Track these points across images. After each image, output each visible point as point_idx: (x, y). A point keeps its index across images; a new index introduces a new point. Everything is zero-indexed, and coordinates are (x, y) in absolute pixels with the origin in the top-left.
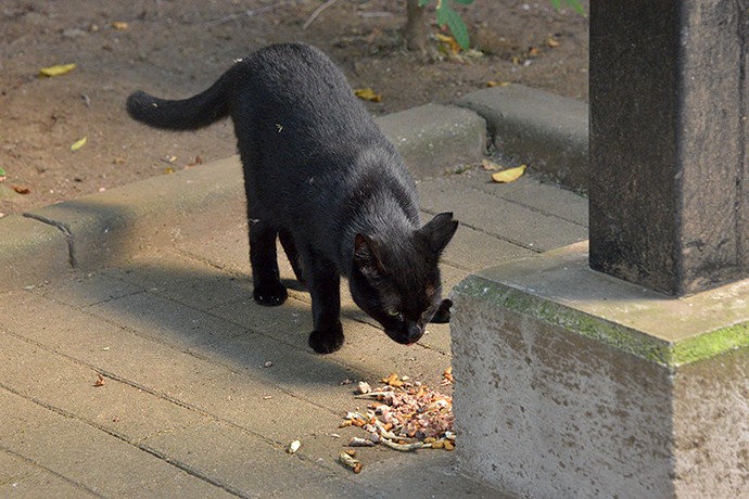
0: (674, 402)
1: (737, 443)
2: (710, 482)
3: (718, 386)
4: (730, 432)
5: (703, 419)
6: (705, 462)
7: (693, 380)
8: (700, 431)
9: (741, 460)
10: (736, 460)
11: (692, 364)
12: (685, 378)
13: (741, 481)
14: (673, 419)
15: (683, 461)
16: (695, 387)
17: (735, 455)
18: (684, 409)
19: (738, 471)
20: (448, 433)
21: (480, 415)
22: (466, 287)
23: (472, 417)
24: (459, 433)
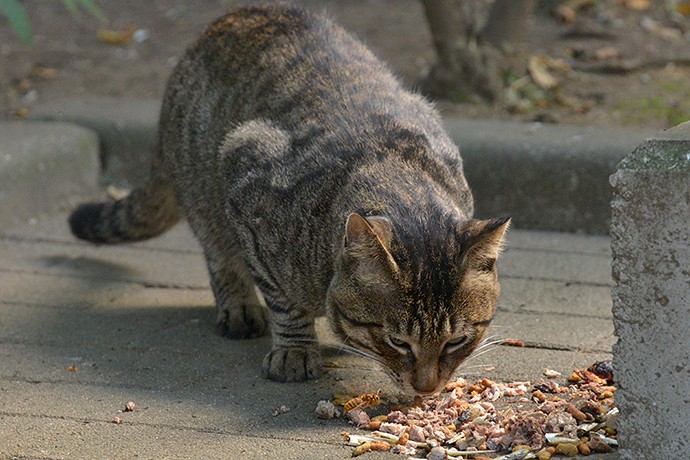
20: (550, 436)
21: (679, 369)
22: (645, 159)
23: (659, 375)
24: (630, 410)
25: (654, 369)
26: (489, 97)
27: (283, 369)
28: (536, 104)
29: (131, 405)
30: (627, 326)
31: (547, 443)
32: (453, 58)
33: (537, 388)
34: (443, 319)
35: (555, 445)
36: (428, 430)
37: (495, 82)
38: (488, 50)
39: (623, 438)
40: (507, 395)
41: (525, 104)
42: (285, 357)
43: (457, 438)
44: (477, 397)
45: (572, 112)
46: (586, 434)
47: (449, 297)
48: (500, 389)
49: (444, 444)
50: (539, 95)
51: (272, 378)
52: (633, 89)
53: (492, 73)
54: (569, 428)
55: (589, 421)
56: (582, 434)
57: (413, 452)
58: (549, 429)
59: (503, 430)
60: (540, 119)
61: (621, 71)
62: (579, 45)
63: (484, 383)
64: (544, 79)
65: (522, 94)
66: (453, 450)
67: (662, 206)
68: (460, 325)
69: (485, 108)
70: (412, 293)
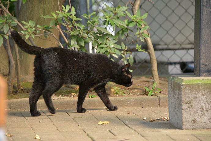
0: (182, 92)
1: (200, 105)
2: (192, 113)
3: (195, 91)
4: (198, 102)
5: (190, 98)
6: (191, 108)
7: (187, 88)
8: (189, 100)
9: (202, 110)
10: (200, 110)
11: (187, 84)
12: (185, 87)
13: (201, 115)
14: (182, 96)
15: (184, 106)
16: (188, 90)
17: (200, 108)
18: (185, 94)
19: (201, 112)
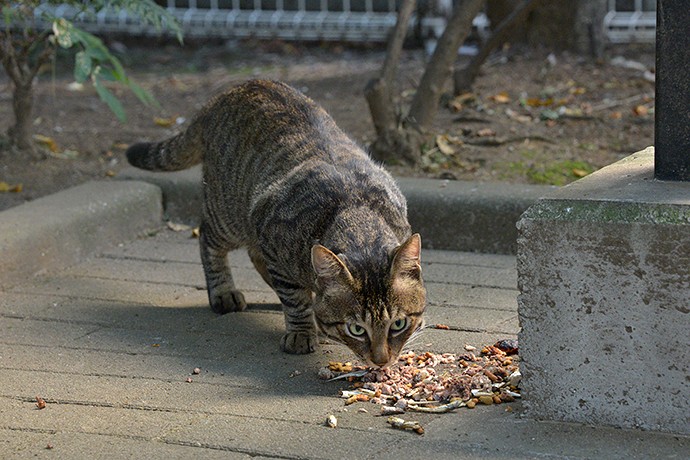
20: (474, 391)
21: (562, 349)
22: (540, 212)
23: (549, 353)
24: (529, 375)
25: (546, 348)
26: (411, 161)
27: (293, 346)
28: (442, 166)
29: (197, 370)
30: (527, 320)
31: (473, 396)
32: (387, 136)
33: (462, 358)
34: (382, 309)
35: (478, 397)
36: (394, 387)
37: (415, 152)
38: (410, 131)
39: (524, 393)
40: (441, 363)
41: (434, 166)
42: (295, 338)
43: (412, 392)
44: (423, 364)
45: (465, 171)
46: (498, 390)
47: (385, 295)
48: (437, 359)
49: (405, 397)
50: (443, 160)
51: (287, 351)
52: (504, 156)
53: (413, 146)
54: (487, 386)
55: (499, 381)
56: (495, 390)
57: (385, 402)
58: (474, 387)
59: (443, 387)
60: (445, 176)
61: (496, 144)
62: (467, 127)
63: (427, 355)
64: (447, 149)
65: (433, 159)
66: (411, 401)
67: (551, 242)
68: (395, 312)
69: (409, 169)
70: (363, 292)
